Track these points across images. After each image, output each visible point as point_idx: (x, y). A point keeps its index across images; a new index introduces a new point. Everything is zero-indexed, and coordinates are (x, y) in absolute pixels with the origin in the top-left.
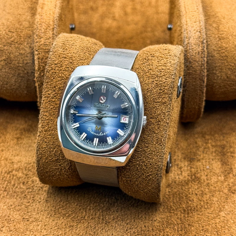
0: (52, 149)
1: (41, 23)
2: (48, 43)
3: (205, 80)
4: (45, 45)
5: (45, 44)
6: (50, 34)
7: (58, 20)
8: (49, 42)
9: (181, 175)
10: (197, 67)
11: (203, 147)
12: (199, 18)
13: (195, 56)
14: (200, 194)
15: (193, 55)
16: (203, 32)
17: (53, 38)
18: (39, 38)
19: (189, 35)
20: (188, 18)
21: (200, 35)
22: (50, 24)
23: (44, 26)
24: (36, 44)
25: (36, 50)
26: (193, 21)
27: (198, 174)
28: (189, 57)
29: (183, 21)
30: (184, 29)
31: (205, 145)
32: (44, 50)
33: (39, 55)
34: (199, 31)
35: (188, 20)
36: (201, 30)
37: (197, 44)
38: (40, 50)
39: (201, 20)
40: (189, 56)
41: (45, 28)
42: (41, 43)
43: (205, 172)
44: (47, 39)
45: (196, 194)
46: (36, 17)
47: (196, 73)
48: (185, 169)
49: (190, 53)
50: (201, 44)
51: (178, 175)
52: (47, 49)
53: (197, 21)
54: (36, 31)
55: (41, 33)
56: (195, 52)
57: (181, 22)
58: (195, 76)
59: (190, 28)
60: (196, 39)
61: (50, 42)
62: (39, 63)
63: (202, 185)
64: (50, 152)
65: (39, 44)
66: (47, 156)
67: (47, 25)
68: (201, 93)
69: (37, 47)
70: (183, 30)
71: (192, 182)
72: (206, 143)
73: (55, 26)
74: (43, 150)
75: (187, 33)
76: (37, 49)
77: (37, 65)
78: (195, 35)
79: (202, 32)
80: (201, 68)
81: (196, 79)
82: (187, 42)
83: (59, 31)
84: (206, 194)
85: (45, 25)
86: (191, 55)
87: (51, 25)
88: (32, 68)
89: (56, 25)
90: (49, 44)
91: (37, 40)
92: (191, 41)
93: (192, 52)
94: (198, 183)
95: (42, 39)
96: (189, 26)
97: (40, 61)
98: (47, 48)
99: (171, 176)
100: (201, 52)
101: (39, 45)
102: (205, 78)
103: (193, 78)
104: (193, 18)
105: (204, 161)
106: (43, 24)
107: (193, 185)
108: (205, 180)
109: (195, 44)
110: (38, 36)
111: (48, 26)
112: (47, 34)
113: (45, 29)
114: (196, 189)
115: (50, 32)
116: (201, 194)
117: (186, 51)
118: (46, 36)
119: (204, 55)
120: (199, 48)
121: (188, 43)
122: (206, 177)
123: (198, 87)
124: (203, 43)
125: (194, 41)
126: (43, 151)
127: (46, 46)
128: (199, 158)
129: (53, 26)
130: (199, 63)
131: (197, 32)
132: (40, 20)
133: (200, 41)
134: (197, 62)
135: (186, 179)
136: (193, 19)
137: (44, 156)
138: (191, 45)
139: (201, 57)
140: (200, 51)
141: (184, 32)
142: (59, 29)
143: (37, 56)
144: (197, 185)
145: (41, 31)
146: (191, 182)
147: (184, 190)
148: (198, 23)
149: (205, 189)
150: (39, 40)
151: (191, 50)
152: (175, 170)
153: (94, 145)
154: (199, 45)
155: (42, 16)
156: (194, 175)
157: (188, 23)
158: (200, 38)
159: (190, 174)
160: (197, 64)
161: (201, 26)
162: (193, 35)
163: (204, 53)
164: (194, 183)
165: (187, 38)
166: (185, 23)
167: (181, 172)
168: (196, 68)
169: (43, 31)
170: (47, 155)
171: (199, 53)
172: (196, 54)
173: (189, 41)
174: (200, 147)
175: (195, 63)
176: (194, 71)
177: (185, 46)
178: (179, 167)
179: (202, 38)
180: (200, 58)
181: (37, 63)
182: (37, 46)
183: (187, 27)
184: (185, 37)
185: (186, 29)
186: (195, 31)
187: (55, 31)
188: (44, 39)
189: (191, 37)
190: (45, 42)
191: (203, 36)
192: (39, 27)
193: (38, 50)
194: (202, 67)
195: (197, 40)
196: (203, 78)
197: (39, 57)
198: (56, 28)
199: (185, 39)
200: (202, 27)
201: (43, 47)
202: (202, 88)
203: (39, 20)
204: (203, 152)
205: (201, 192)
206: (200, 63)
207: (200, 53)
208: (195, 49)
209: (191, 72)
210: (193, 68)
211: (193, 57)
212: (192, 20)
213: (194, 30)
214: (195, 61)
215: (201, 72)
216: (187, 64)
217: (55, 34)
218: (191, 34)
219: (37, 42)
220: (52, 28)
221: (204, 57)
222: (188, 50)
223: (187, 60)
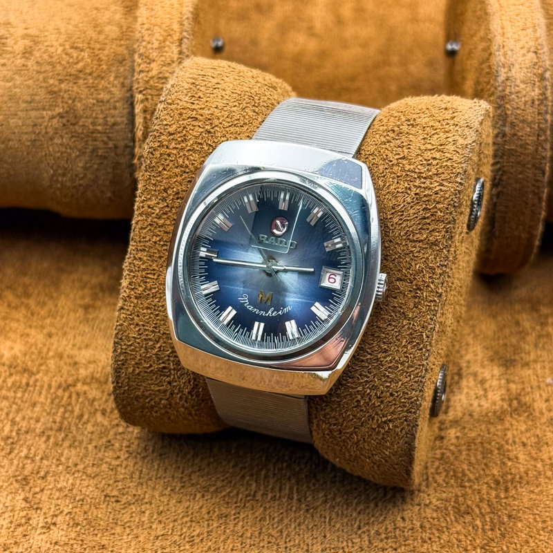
0: (151, 343)
1: (152, 26)
3: (547, 169)
4: (160, 78)
5: (161, 75)
6: (172, 53)
7: (191, 19)
8: (170, 71)
9: (484, 399)
10: (529, 136)
11: (534, 335)
12: (532, 19)
13: (524, 110)
14: (533, 445)
15: (518, 108)
16: (544, 53)
18: (145, 62)
19: (509, 60)
20: (507, 20)
21: (537, 61)
22: (172, 30)
23: (158, 34)
24: (140, 77)
25: (139, 89)
26: (518, 26)
27: (524, 395)
28: (509, 112)
29: (495, 25)
30: (497, 46)
31: (538, 328)
33: (146, 103)
34: (533, 49)
35: (507, 24)
36: (539, 47)
37: (529, 81)
38: (149, 91)
39: (538, 25)
40: (508, 109)
41: (161, 38)
42: (150, 74)
43: (541, 392)
44: (165, 66)
45: (524, 445)
46: (138, 13)
47: (526, 152)
48: (493, 384)
49: (512, 103)
50: (539, 81)
51: (477, 398)
53: (528, 26)
54: (139, 46)
55: (151, 51)
56: (523, 99)
57: (489, 30)
58: (522, 159)
59: (511, 44)
60: (526, 70)
61: (173, 73)
62: (146, 122)
63: (536, 424)
64: (146, 349)
65: (147, 76)
66: (139, 360)
67: (165, 31)
68: (536, 201)
69: (141, 84)
70: (495, 48)
71: (513, 415)
72: (542, 324)
73: (185, 34)
74: (130, 343)
75: (505, 54)
76: (142, 89)
77: (140, 127)
78: (523, 59)
79: (539, 52)
80: (538, 139)
81: (524, 165)
82: (505, 75)
83: (194, 47)
84: (547, 443)
85: (162, 31)
86: (515, 107)
87: (175, 32)
88: (128, 137)
89: (186, 31)
90: (171, 76)
91: (142, 66)
92: (514, 74)
93: (517, 101)
94: (528, 416)
95: (155, 63)
96: (508, 38)
97: (148, 117)
99: (460, 400)
100: (538, 100)
101: (147, 79)
102: (546, 164)
103: (519, 163)
104: (519, 18)
105: (539, 366)
106: (157, 29)
107: (514, 422)
108: (544, 410)
109: (523, 82)
110: (144, 57)
111: (166, 34)
112: (165, 54)
113: (160, 40)
114: (522, 432)
115: (174, 48)
116: (535, 443)
117: (502, 97)
118: (163, 58)
119: (545, 109)
120: (534, 91)
121: (507, 80)
122: (547, 404)
123: (530, 185)
124: (542, 78)
125: (522, 74)
126: (131, 345)
127: (164, 81)
128: (528, 359)
129: (181, 34)
130: (533, 126)
131: (529, 52)
132: (147, 18)
133: (535, 74)
134: (529, 124)
135: (498, 407)
136: (518, 21)
137: (131, 359)
138: (513, 84)
139: (539, 114)
140: (537, 97)
141: (497, 53)
142: (194, 43)
143: (141, 106)
144: (525, 422)
145: (150, 46)
146: (509, 415)
147: (494, 434)
148: (530, 31)
149: (545, 431)
150: (147, 67)
151: (513, 96)
152: (469, 387)
153: (254, 338)
154: (534, 84)
155: (152, 10)
156: (516, 399)
157: (505, 31)
158: (537, 67)
159: (507, 397)
160: (528, 129)
161: (537, 39)
162: (520, 59)
163: (545, 102)
164: (516, 417)
165: (504, 68)
166: (500, 31)
167: (485, 390)
168: (525, 140)
169: (156, 44)
170: (138, 357)
171: (533, 103)
172: (527, 106)
173: (510, 75)
174: (528, 334)
175: (524, 128)
176: (521, 146)
177: (499, 86)
178: (480, 378)
179: (540, 67)
180: (536, 116)
181: (140, 123)
182: (141, 80)
183: (504, 42)
184: (501, 64)
185: (502, 47)
186: (524, 51)
187: (184, 46)
188: (158, 65)
189: (513, 65)
190: (161, 73)
191: (543, 61)
192: (146, 36)
193: (144, 90)
194: (541, 136)
195: (529, 70)
196: (541, 163)
197: (146, 107)
198: (188, 38)
199: (499, 68)
200: (540, 41)
201: (157, 84)
202: (538, 187)
203: (145, 19)
204: (536, 346)
205: (536, 440)
206: (536, 126)
207: (537, 103)
208: (524, 92)
209: (513, 149)
210: (518, 139)
211: (518, 112)
212: (516, 25)
213: (522, 48)
214: (523, 121)
215: (537, 150)
216: (504, 129)
217: (184, 53)
218: (515, 56)
219: (141, 71)
220: (179, 39)
221: (546, 113)
222: (506, 94)
223: (505, 120)
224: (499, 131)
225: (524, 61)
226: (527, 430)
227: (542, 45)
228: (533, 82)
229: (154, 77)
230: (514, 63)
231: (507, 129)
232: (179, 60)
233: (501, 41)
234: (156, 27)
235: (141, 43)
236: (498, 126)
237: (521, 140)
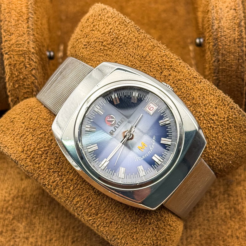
1: (10, 10)
2: (21, 42)
4: (17, 44)
5: (17, 43)
6: (23, 28)
7: (33, 4)
8: (23, 40)
9: (215, 208)
10: (233, 60)
13: (229, 46)
14: (243, 238)
15: (226, 45)
16: (240, 9)
17: (28, 34)
18: (8, 34)
19: (219, 15)
21: (235, 15)
22: (22, 12)
23: (14, 16)
24: (5, 44)
25: (6, 52)
28: (221, 47)
30: (212, 7)
32: (17, 52)
33: (10, 60)
34: (233, 8)
36: (237, 6)
37: (231, 28)
38: (11, 52)
40: (220, 45)
41: (16, 18)
42: (11, 43)
44: (19, 36)
45: (238, 238)
47: (232, 69)
49: (222, 41)
50: (238, 27)
51: (211, 208)
52: (22, 51)
54: (3, 24)
55: (11, 27)
56: (229, 39)
58: (230, 73)
59: (220, 4)
60: (229, 21)
61: (25, 40)
62: (11, 71)
65: (9, 44)
67: (18, 13)
68: (240, 95)
69: (6, 49)
73: (30, 14)
75: (217, 12)
77: (8, 74)
78: (228, 14)
79: (237, 9)
80: (238, 62)
81: (231, 77)
82: (217, 25)
85: (16, 13)
86: (224, 44)
89: (31, 13)
90: (24, 43)
91: (6, 37)
92: (223, 24)
93: (225, 40)
95: (13, 35)
96: (218, 1)
97: (12, 68)
98: (21, 49)
100: (238, 39)
101: (9, 46)
103: (228, 76)
106: (13, 12)
107: (232, 223)
109: (228, 29)
110: (7, 31)
111: (19, 16)
112: (19, 29)
113: (16, 20)
114: (236, 229)
115: (24, 24)
117: (216, 39)
118: (18, 32)
119: (242, 44)
120: (235, 33)
121: (219, 28)
123: (235, 87)
124: (239, 25)
125: (228, 24)
127: (20, 46)
129: (28, 14)
130: (235, 54)
131: (231, 9)
133: (235, 24)
134: (233, 54)
138: (222, 30)
139: (238, 47)
140: (236, 37)
141: (212, 11)
143: (8, 61)
144: (238, 222)
145: (10, 24)
147: (221, 232)
150: (9, 38)
151: (223, 38)
154: (235, 30)
158: (236, 19)
160: (233, 57)
163: (241, 40)
165: (217, 20)
168: (231, 63)
169: (13, 23)
171: (235, 41)
172: (231, 43)
173: (220, 25)
175: (230, 56)
176: (229, 66)
177: (214, 32)
179: (238, 18)
180: (237, 48)
181: (8, 71)
182: (6, 46)
183: (216, 3)
184: (214, 18)
185: (215, 6)
186: (227, 9)
187: (30, 23)
188: (16, 36)
189: (222, 18)
190: (17, 41)
191: (239, 15)
192: (7, 17)
193: (8, 52)
194: (240, 60)
195: (232, 21)
196: (241, 75)
197: (10, 62)
198: (32, 18)
199: (214, 21)
201: (16, 48)
202: (240, 88)
203: (5, 6)
206: (237, 55)
208: (229, 35)
209: (224, 68)
210: (227, 62)
211: (226, 47)
213: (227, 7)
214: (229, 52)
215: (238, 68)
216: (218, 57)
217: (30, 27)
218: (223, 13)
219: (6, 41)
220: (26, 19)
221: (243, 46)
222: (219, 37)
223: (218, 52)
224: (215, 58)
225: (229, 15)
226: (240, 228)
227: (239, 4)
228: (234, 28)
229: (13, 44)
230: (223, 17)
231: (220, 57)
232: (28, 32)
233: (215, 3)
234: (13, 11)
235: (4, 22)
236: (215, 56)
237: (229, 63)
